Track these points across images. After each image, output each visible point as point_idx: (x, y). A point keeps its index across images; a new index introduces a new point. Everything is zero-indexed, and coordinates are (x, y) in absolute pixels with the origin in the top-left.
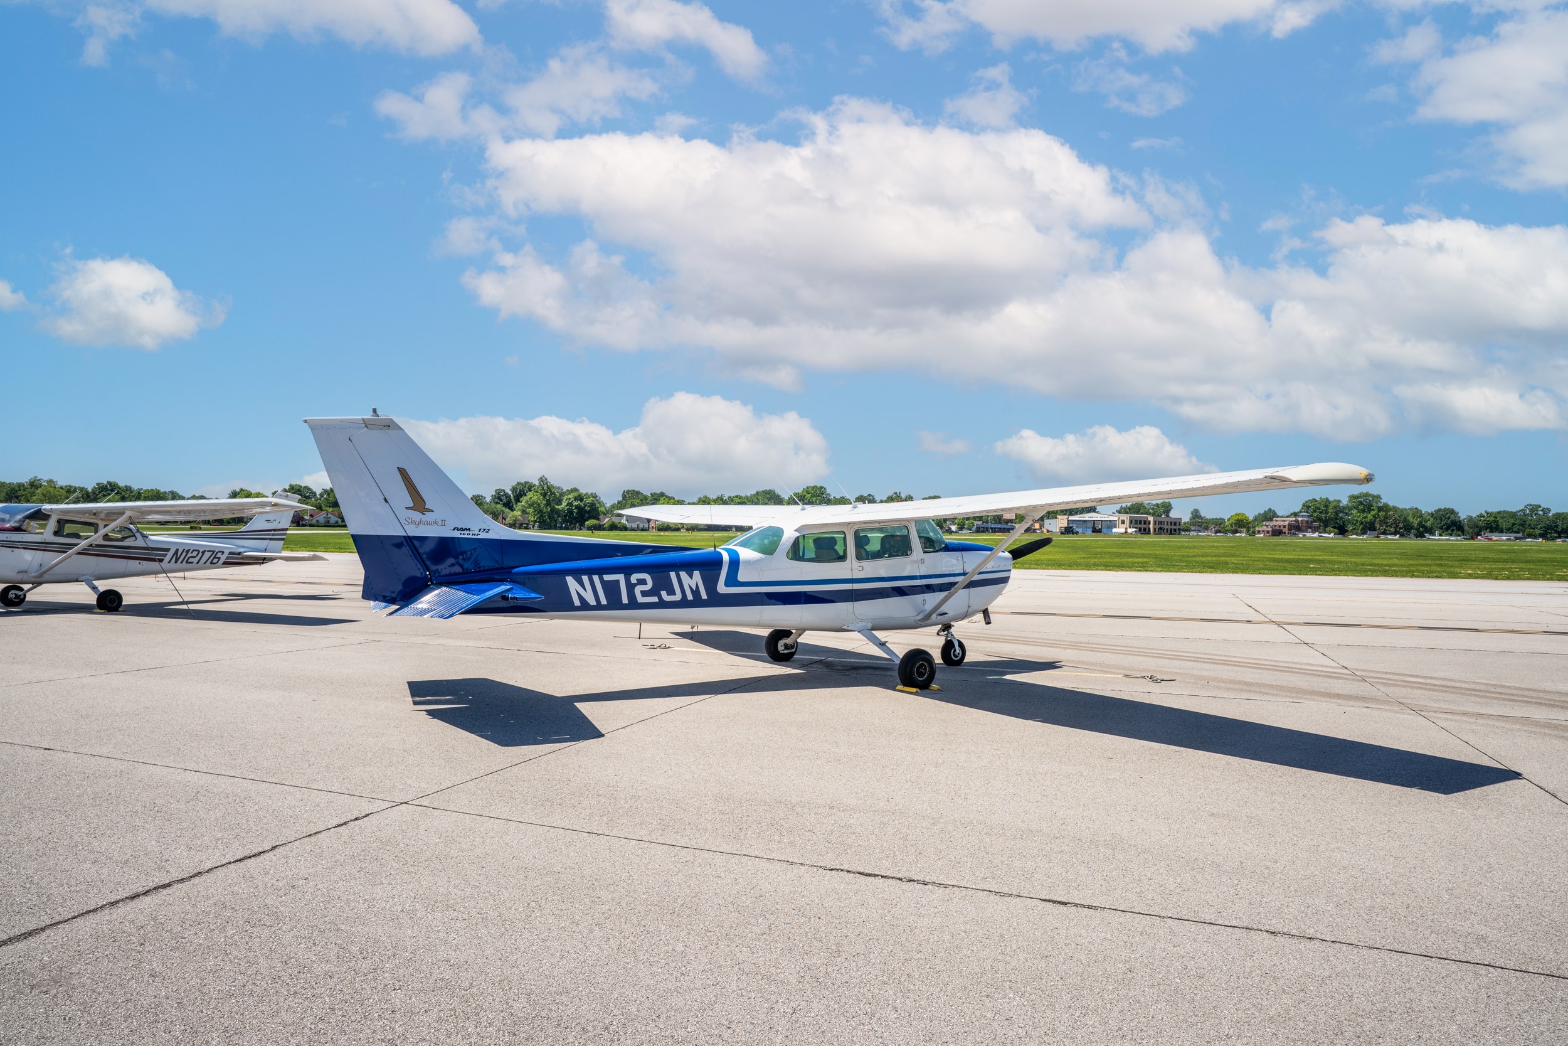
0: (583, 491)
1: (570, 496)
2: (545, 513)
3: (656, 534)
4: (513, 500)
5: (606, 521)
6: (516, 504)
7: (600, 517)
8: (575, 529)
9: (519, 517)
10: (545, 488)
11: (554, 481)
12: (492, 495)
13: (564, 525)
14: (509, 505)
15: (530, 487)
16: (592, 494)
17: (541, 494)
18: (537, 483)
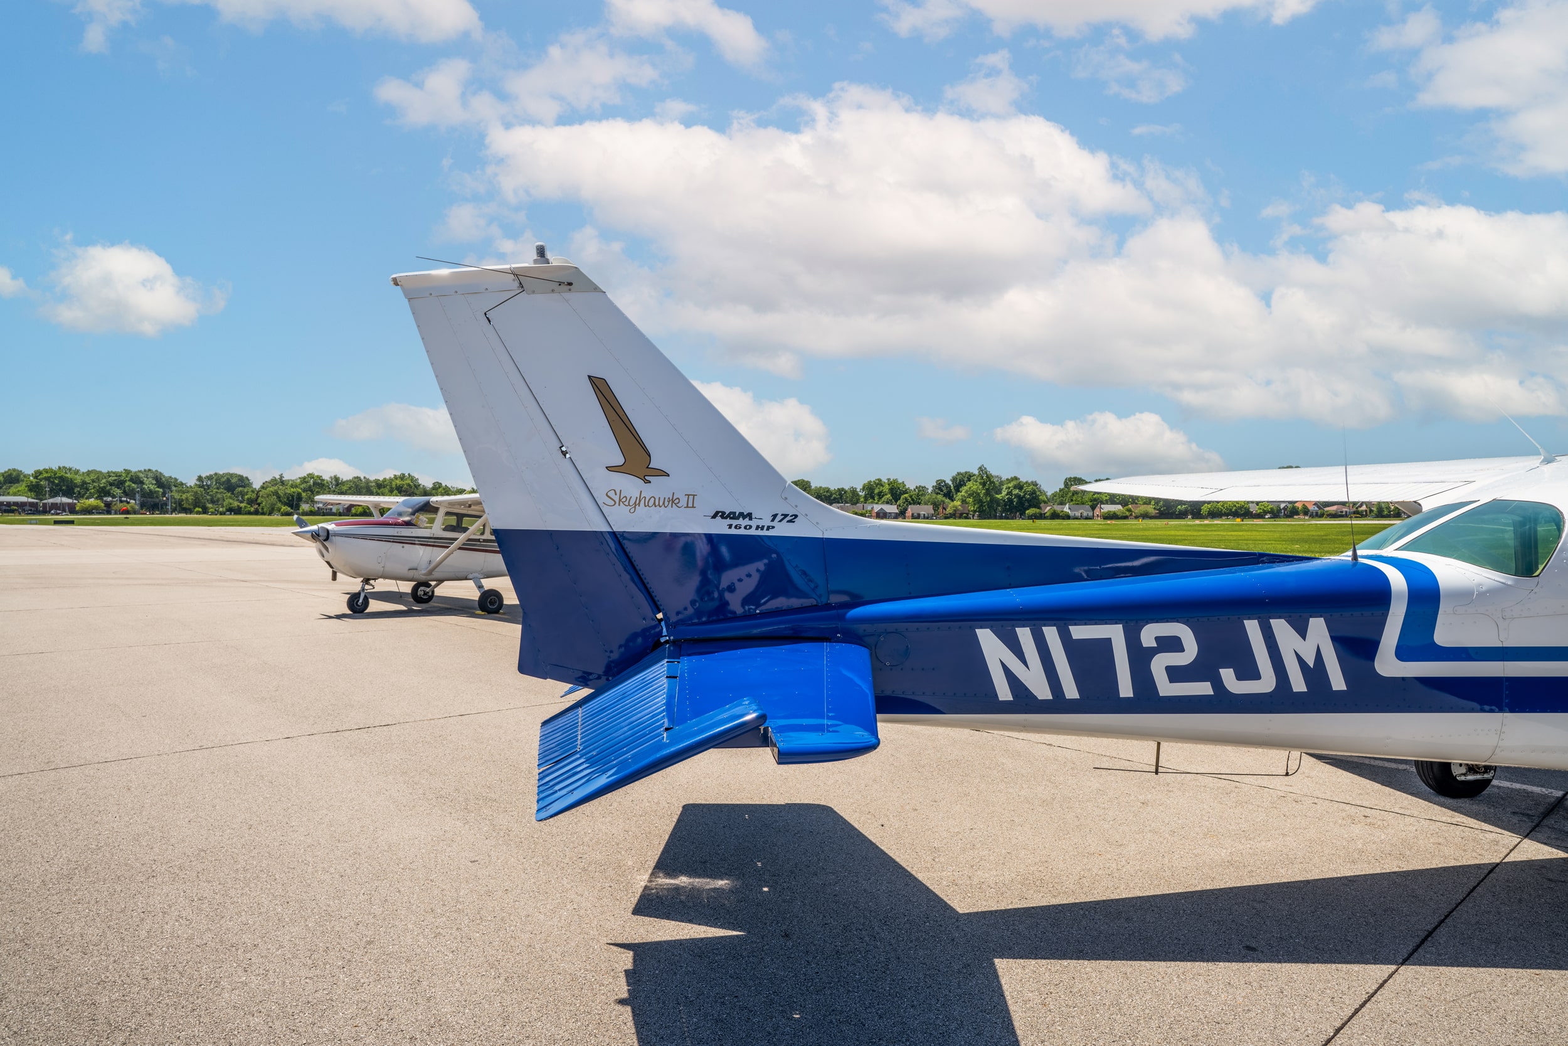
0: (1023, 479)
1: (1010, 485)
2: (985, 502)
3: (1103, 523)
4: (953, 490)
5: (1047, 510)
6: (956, 494)
7: (1041, 505)
8: (1016, 519)
9: (960, 507)
10: (985, 477)
11: (994, 471)
12: (933, 486)
13: (1004, 515)
14: (949, 495)
15: (970, 476)
16: (1032, 482)
17: (980, 483)
18: (976, 472)
